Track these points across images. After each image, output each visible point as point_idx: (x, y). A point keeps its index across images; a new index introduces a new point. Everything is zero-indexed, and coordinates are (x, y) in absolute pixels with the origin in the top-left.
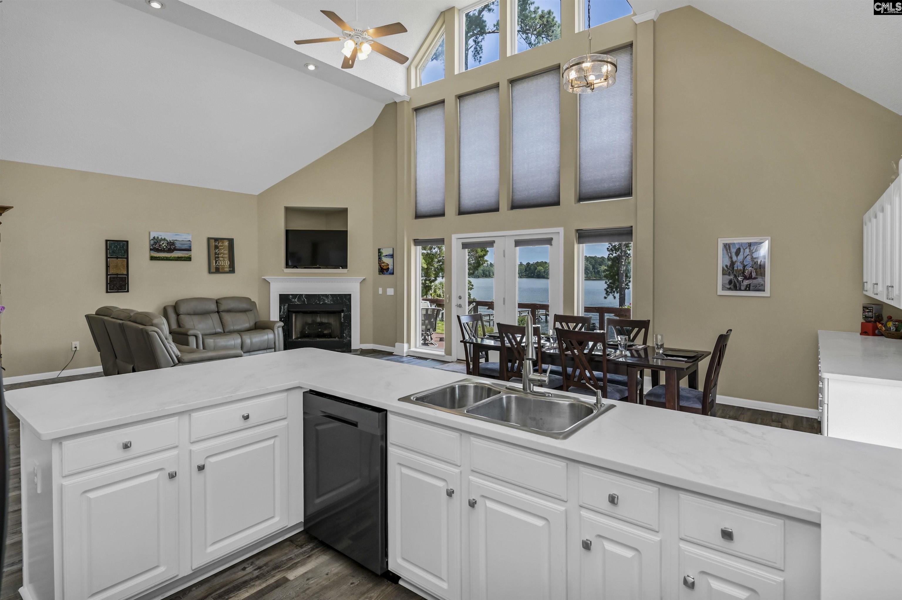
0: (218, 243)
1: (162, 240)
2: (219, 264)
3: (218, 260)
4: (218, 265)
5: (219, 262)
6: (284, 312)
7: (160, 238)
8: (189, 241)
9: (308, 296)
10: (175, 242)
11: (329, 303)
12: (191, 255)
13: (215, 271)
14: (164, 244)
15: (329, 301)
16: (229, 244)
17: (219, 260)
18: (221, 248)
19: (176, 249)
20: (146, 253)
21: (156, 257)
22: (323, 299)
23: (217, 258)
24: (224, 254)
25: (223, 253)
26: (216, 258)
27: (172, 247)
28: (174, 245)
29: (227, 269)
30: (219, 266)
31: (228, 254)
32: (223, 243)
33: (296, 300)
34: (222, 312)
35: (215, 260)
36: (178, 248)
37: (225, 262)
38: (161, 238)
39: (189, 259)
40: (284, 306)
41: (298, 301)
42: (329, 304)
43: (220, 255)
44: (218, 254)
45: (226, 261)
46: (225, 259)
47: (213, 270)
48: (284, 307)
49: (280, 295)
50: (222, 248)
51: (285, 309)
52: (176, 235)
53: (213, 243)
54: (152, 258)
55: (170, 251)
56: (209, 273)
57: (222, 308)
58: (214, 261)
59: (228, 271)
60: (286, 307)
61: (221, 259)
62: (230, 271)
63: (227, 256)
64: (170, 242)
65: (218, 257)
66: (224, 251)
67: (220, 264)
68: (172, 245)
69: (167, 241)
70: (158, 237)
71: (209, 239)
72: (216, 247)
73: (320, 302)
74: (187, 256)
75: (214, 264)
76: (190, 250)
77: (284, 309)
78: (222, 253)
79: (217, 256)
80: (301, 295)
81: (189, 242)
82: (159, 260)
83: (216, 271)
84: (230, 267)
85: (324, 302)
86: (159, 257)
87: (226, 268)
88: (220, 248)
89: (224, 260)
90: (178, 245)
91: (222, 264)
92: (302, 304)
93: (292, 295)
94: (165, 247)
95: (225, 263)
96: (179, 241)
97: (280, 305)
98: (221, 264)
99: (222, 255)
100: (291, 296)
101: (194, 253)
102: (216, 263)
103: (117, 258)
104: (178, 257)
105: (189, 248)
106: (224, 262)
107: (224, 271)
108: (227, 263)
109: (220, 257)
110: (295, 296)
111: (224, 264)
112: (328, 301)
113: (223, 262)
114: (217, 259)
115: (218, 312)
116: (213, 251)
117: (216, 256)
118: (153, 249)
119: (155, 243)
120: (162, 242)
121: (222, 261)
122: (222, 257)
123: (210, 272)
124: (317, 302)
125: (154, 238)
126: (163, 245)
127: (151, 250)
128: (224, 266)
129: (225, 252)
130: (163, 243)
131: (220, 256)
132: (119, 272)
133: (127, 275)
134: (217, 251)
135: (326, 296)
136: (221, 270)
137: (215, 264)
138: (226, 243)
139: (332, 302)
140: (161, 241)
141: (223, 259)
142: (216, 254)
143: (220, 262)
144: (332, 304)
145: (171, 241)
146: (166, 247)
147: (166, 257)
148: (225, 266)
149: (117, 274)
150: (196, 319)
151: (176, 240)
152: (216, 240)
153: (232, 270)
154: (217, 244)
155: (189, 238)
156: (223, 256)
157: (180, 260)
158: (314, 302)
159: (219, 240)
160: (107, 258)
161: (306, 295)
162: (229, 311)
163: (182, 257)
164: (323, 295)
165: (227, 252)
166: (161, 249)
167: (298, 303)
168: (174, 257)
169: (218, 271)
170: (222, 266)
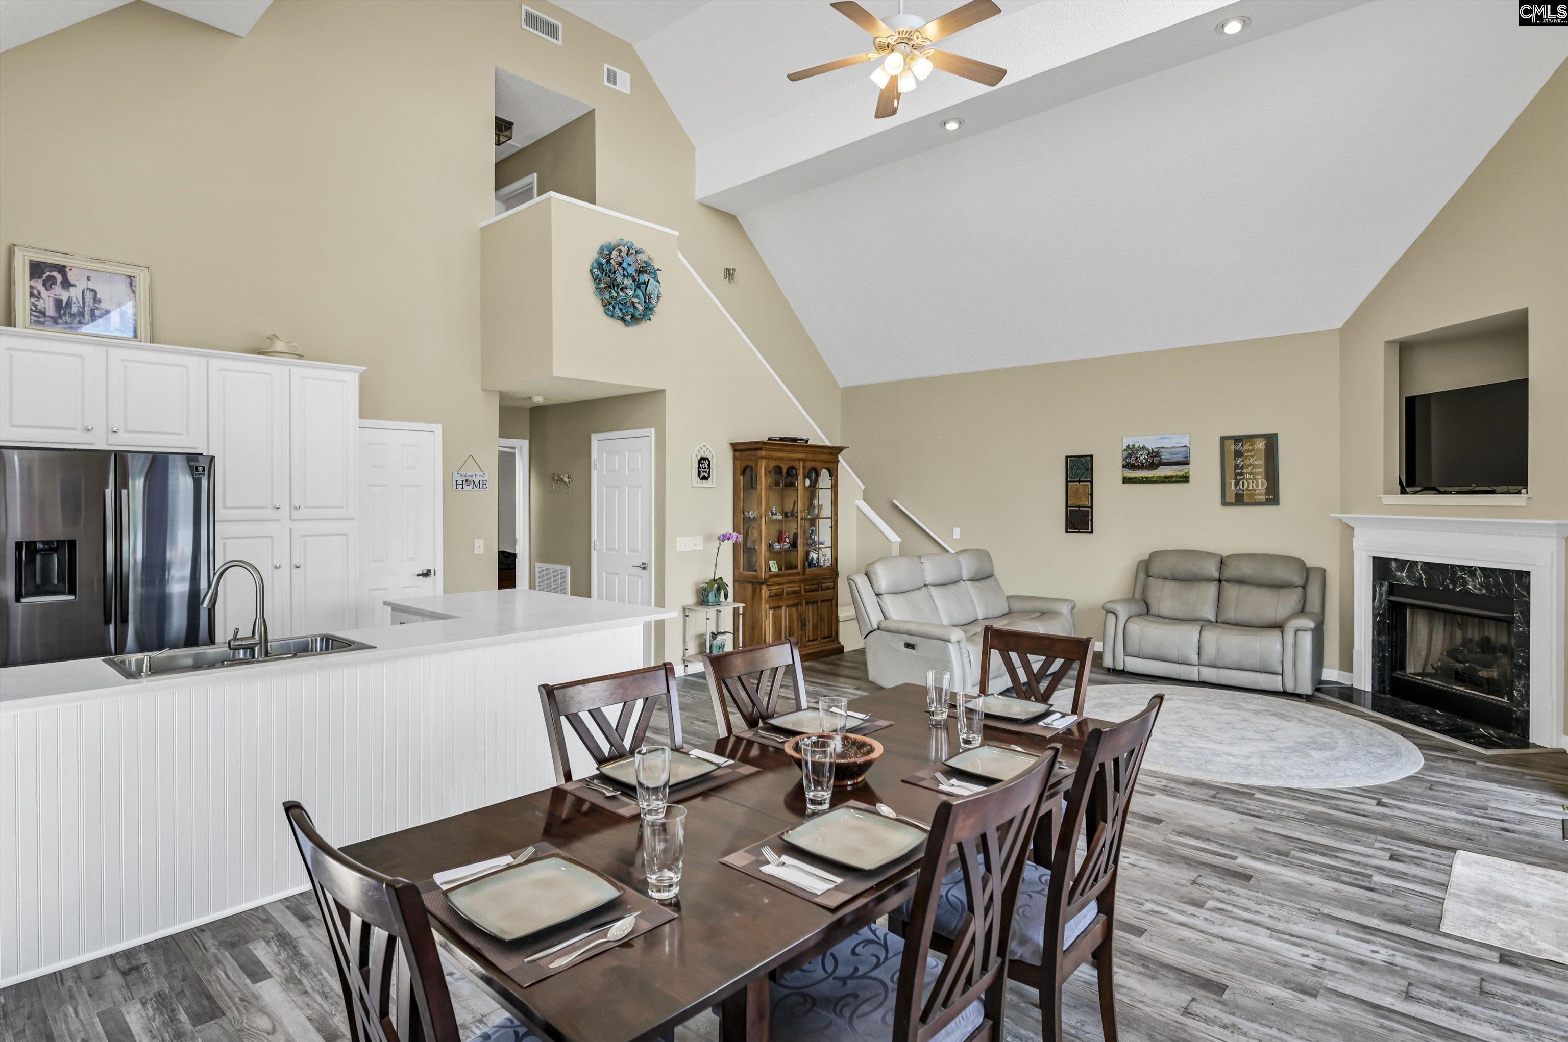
0: (1242, 445)
1: (1140, 448)
2: (1243, 487)
3: (1240, 480)
4: (1240, 489)
5: (1243, 483)
6: (1380, 602)
7: (1136, 446)
8: (1185, 446)
9: (1428, 566)
10: (1161, 450)
11: (1478, 591)
12: (1188, 472)
13: (1233, 501)
14: (1143, 456)
15: (1478, 586)
16: (1267, 445)
17: (1243, 479)
18: (1249, 454)
19: (1161, 464)
20: (1119, 472)
21: (1131, 479)
22: (1464, 579)
23: (1239, 475)
24: (1254, 466)
25: (1252, 465)
26: (1236, 475)
27: (1156, 460)
28: (1160, 456)
29: (1262, 498)
30: (1243, 491)
31: (1263, 466)
32: (1252, 444)
33: (1404, 575)
34: (1226, 581)
35: (1236, 478)
36: (1166, 461)
37: (1258, 483)
38: (1139, 447)
39: (1185, 479)
40: (1381, 585)
41: (1408, 577)
42: (1477, 594)
43: (1247, 468)
44: (1242, 468)
45: (1260, 481)
46: (1257, 477)
47: (1231, 498)
48: (1380, 589)
49: (1374, 558)
50: (1252, 454)
52: (1162, 438)
53: (1231, 447)
54: (1126, 480)
55: (1153, 466)
56: (1223, 505)
57: (1227, 574)
58: (1233, 482)
59: (1264, 501)
60: (1384, 589)
61: (1248, 476)
62: (1267, 500)
63: (1261, 470)
64: (1153, 452)
65: (1242, 474)
66: (1255, 460)
67: (1246, 487)
68: (1156, 456)
69: (1148, 450)
70: (1133, 445)
71: (1223, 439)
72: (1238, 454)
73: (1455, 585)
74: (1180, 474)
75: (1233, 488)
76: (1186, 463)
77: (1381, 595)
78: (1250, 465)
79: (1239, 471)
80: (1414, 563)
81: (1184, 449)
82: (1135, 482)
83: (1236, 501)
84: (1267, 493)
85: (1464, 586)
86: (1135, 478)
87: (1261, 494)
88: (1246, 454)
89: (1254, 478)
90: (1165, 457)
91: (1250, 488)
92: (1415, 586)
93: (1396, 560)
94: (1144, 461)
95: (1257, 485)
96: (1167, 448)
97: (1373, 582)
98: (1248, 486)
99: (1250, 468)
100: (1394, 564)
101: (1193, 469)
102: (1237, 484)
103: (1079, 482)
104: (1166, 477)
105: (1184, 459)
106: (1255, 482)
107: (1253, 501)
108: (1260, 485)
109: (1246, 473)
110: (1402, 563)
111: (1255, 488)
112: (1475, 587)
113: (1253, 482)
114: (1238, 478)
115: (1220, 581)
116: (1231, 462)
117: (1237, 471)
118: (1128, 466)
119: (1130, 456)
120: (1140, 453)
121: (1250, 481)
122: (1251, 473)
123: (1225, 503)
124: (1448, 585)
125: (1128, 447)
126: (1141, 458)
127: (1124, 466)
128: (1255, 490)
129: (1256, 462)
130: (1142, 455)
131: (1245, 471)
132: (1081, 504)
133: (1091, 507)
134: (1239, 461)
135: (1471, 571)
136: (1246, 500)
137: (1236, 487)
138: (1261, 445)
139: (1484, 591)
140: (1137, 451)
141: (1252, 477)
142: (1236, 467)
143: (1245, 482)
144: (1484, 595)
145: (1155, 450)
146: (1147, 460)
147: (1147, 478)
148: (1257, 491)
149: (1079, 507)
150: (1170, 587)
151: (1163, 448)
152: (1237, 439)
153: (1272, 497)
154: (1239, 447)
155: (1185, 441)
156: (1253, 471)
157: (1169, 482)
158: (1442, 584)
159: (1244, 440)
160: (1067, 482)
161: (1425, 563)
162: (1241, 582)
163: (1172, 477)
164: (1463, 568)
165: (1261, 462)
166: (1139, 465)
167: (1408, 583)
168: (1159, 477)
169: (1240, 500)
170: (1251, 490)
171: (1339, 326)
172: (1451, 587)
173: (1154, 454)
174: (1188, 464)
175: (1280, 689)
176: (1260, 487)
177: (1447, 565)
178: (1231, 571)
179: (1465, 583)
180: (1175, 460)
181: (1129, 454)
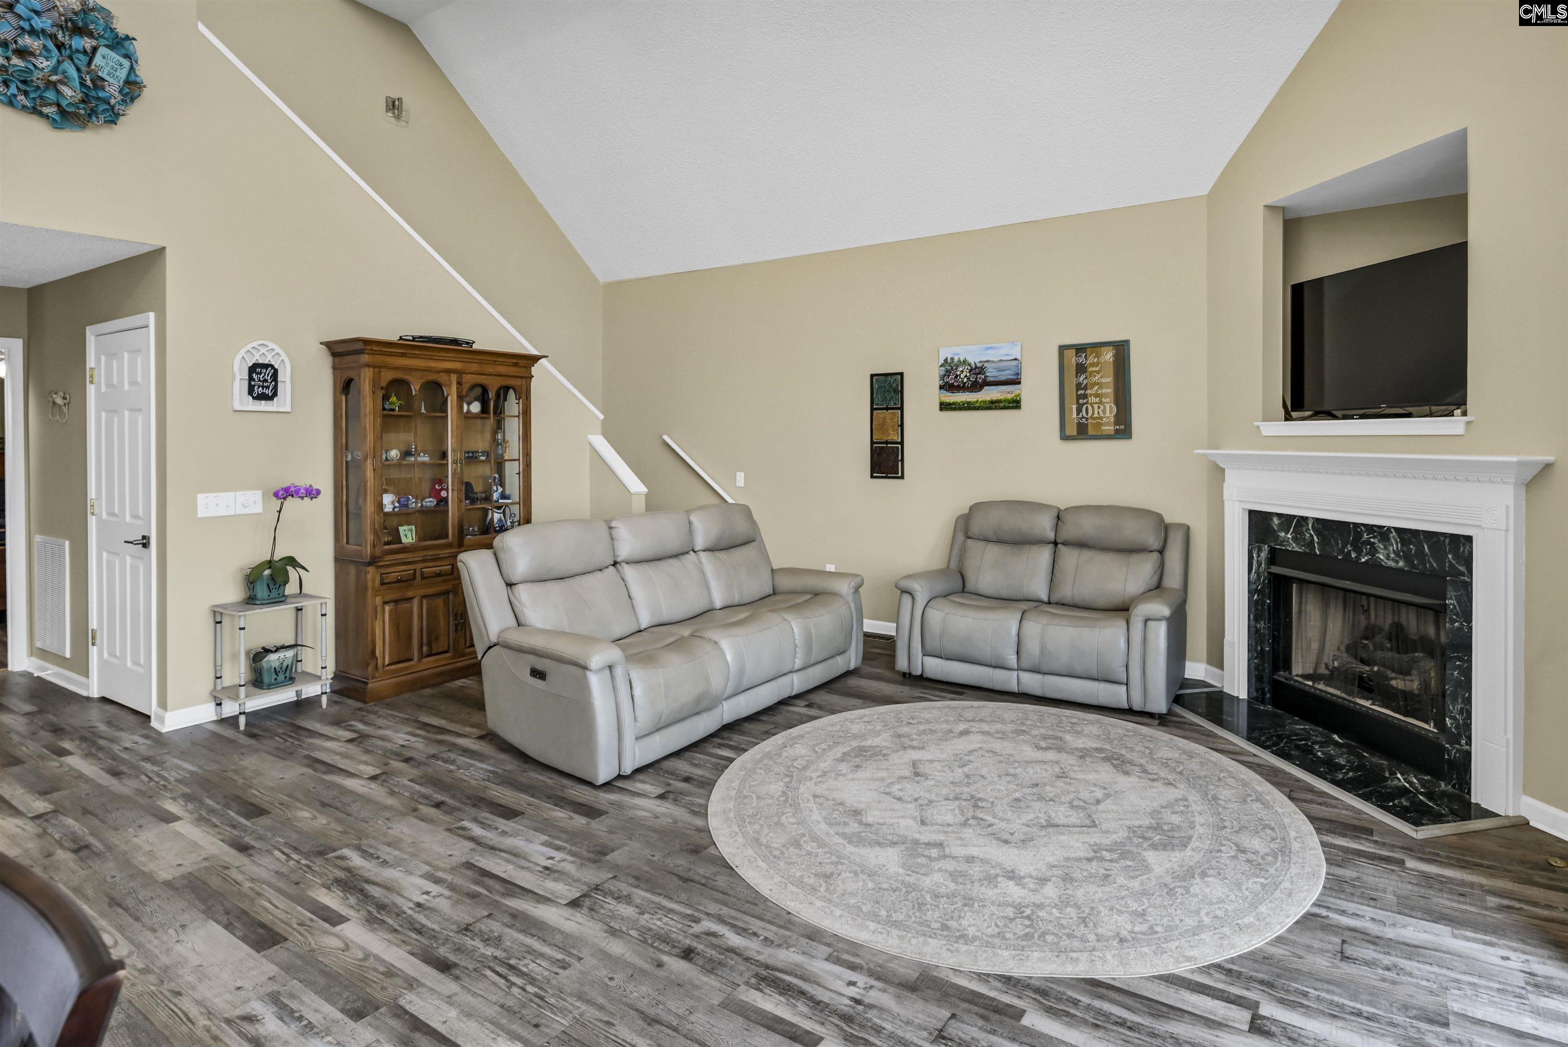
0: (1086, 357)
1: (960, 363)
2: (1087, 414)
3: (1084, 404)
4: (1083, 417)
5: (1087, 409)
6: (1258, 573)
7: (956, 360)
8: (1016, 359)
9: (1323, 526)
10: (986, 365)
11: (1391, 564)
12: (1019, 395)
13: (1075, 433)
14: (964, 373)
15: (1392, 555)
16: (1116, 356)
17: (1087, 403)
18: (1094, 369)
19: (987, 383)
20: (935, 396)
21: (949, 404)
22: (1372, 544)
23: (1081, 397)
24: (1101, 385)
25: (1098, 384)
26: (1079, 397)
27: (980, 378)
28: (984, 373)
29: (1109, 429)
30: (1087, 419)
31: (1112, 385)
32: (1098, 356)
33: (1289, 536)
34: (1063, 544)
35: (1078, 403)
36: (992, 379)
37: (1105, 407)
38: (959, 361)
39: (1015, 404)
40: (1260, 550)
41: (1295, 539)
42: (1390, 568)
43: (1092, 388)
44: (1085, 388)
45: (1108, 406)
46: (1104, 400)
47: (1072, 430)
48: (1258, 556)
49: (1251, 512)
50: (1098, 369)
51: (1261, 564)
52: (988, 349)
53: (1072, 359)
54: (945, 407)
55: (976, 386)
56: (1062, 439)
57: (1064, 535)
58: (1074, 407)
59: (1113, 433)
60: (1263, 555)
61: (1092, 399)
62: (1117, 432)
63: (1109, 391)
64: (976, 368)
65: (1085, 396)
66: (1101, 377)
67: (1090, 414)
68: (980, 373)
69: (969, 365)
70: (952, 359)
71: (1062, 349)
72: (1081, 369)
73: (1359, 553)
74: (1010, 396)
75: (1075, 415)
76: (1016, 382)
77: (1259, 564)
78: (1095, 384)
79: (1082, 392)
80: (1304, 519)
81: (1015, 363)
82: (955, 409)
83: (1078, 433)
84: (1117, 423)
85: (1373, 555)
86: (954, 404)
87: (1108, 424)
88: (1091, 369)
89: (1101, 402)
91: (1096, 415)
92: (1304, 553)
93: (1280, 516)
94: (965, 380)
95: (1104, 411)
96: (993, 362)
97: (1249, 545)
98: (1093, 414)
99: (1096, 388)
100: (1276, 521)
101: (1025, 391)
102: (1079, 411)
103: (887, 409)
104: (992, 402)
105: (1014, 377)
106: (1102, 407)
107: (1099, 434)
108: (1109, 411)
109: (1091, 395)
110: (1287, 520)
111: (1101, 415)
112: (1388, 557)
113: (1099, 408)
114: (1081, 401)
115: (1056, 544)
116: (1071, 380)
117: (1079, 392)
118: (946, 387)
119: (948, 373)
120: (961, 369)
121: (1096, 406)
122: (1097, 395)
123: (1064, 437)
124: (1349, 553)
125: (946, 360)
126: (962, 376)
127: (941, 387)
128: (1101, 418)
129: (1103, 380)
130: (962, 372)
131: (1089, 392)
132: (890, 438)
133: (902, 443)
134: (1081, 379)
135: (1382, 532)
136: (1091, 432)
137: (1078, 414)
138: (1108, 356)
139: (1401, 564)
140: (957, 366)
141: (1097, 400)
142: (1079, 386)
143: (1090, 407)
144: (1401, 570)
145: (978, 365)
146: (968, 379)
147: (968, 403)
148: (1105, 419)
149: (887, 442)
150: (993, 552)
152: (1080, 349)
153: (1123, 431)
154: (1081, 360)
155: (1016, 353)
156: (1100, 392)
157: (996, 408)
158: (1341, 551)
159: (1088, 350)
160: (872, 410)
161: (1317, 520)
162: (1082, 545)
163: (999, 401)
164: (1370, 528)
165: (1109, 380)
166: (959, 386)
167: (1294, 547)
168: (984, 402)
169: (1083, 432)
170: (1097, 418)
171: (1206, 192)
172: (1353, 555)
173: (978, 370)
174: (1019, 383)
175: (1125, 705)
176: (1108, 414)
177: (1348, 523)
178: (1069, 531)
179: (1373, 551)
180: (1003, 378)
181: (947, 371)
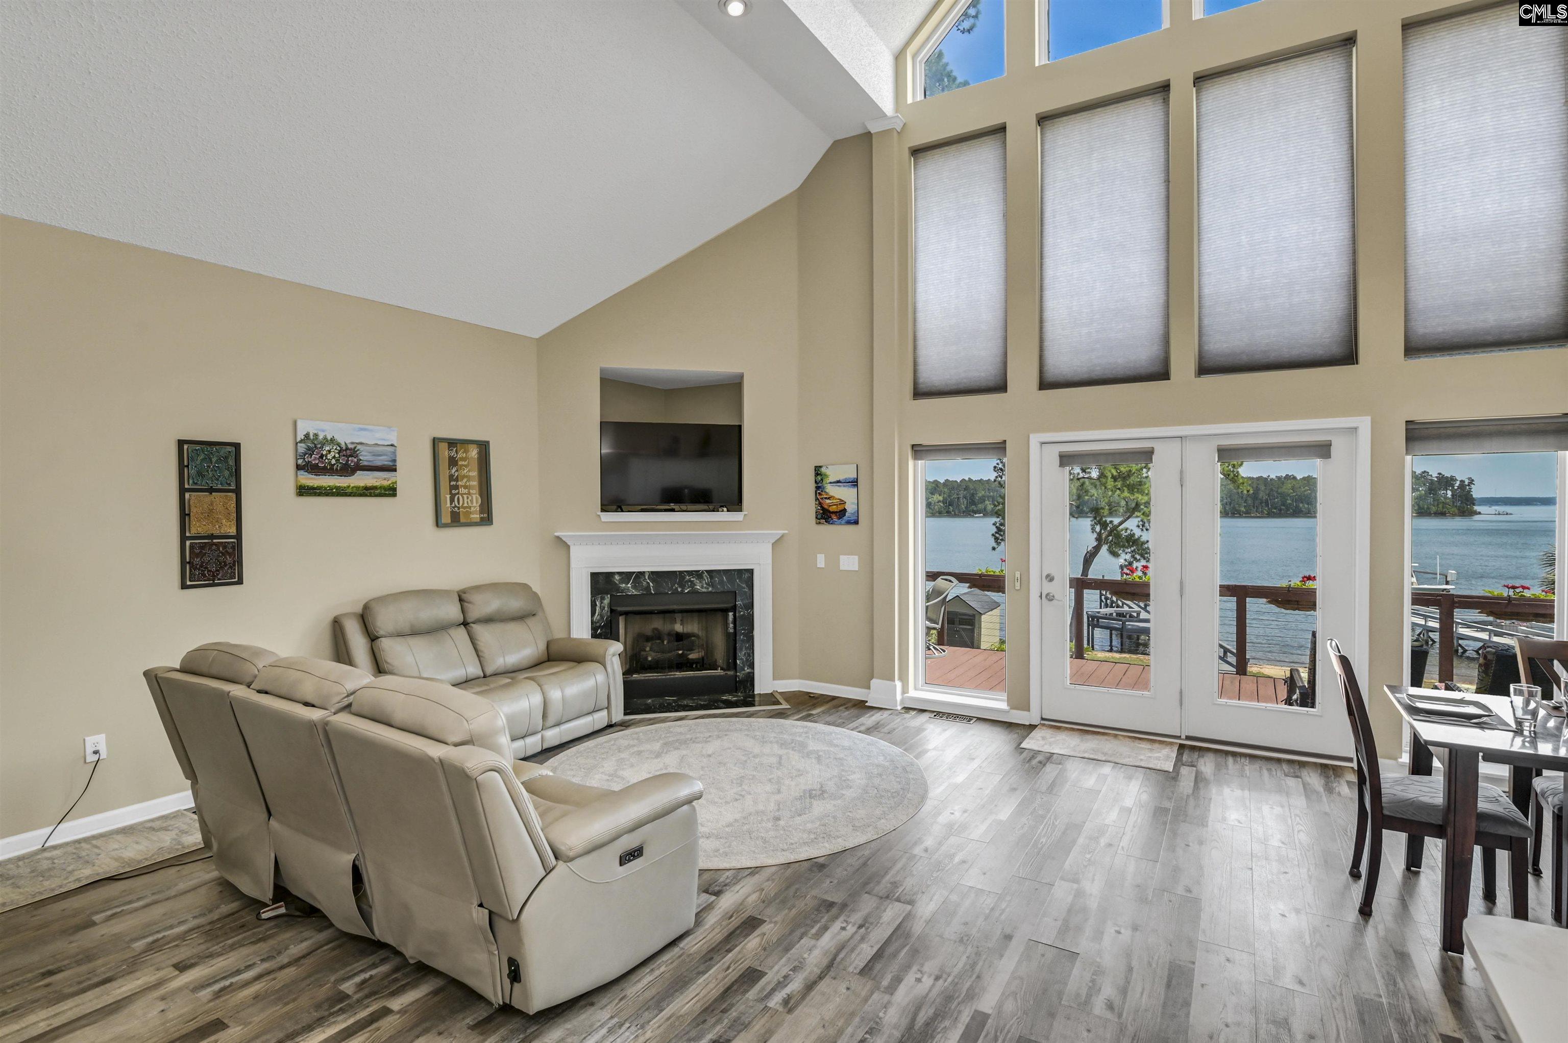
0: (456, 450)
1: (326, 441)
2: (459, 504)
3: (456, 494)
4: (456, 506)
5: (458, 498)
7: (321, 437)
8: (392, 445)
10: (359, 447)
12: (396, 483)
13: (449, 521)
14: (332, 454)
16: (479, 453)
17: (458, 493)
18: (463, 463)
19: (359, 467)
20: (290, 477)
21: (314, 488)
24: (469, 478)
25: (466, 476)
26: (452, 488)
27: (352, 461)
28: (357, 456)
29: (476, 517)
30: (459, 508)
31: (477, 478)
32: (466, 451)
35: (451, 493)
36: (366, 463)
38: (325, 438)
39: (391, 491)
43: (461, 480)
44: (457, 480)
45: (474, 497)
46: (471, 491)
47: (446, 518)
50: (466, 463)
52: (361, 429)
53: (444, 452)
54: (303, 490)
55: (347, 470)
56: (437, 525)
58: (448, 496)
59: (479, 520)
61: (462, 490)
62: (482, 519)
63: (475, 483)
64: (347, 449)
65: (457, 487)
66: (469, 471)
67: (461, 504)
68: (351, 456)
69: (339, 445)
70: (316, 435)
71: (435, 442)
72: (453, 462)
74: (386, 483)
75: (448, 505)
76: (392, 469)
78: (464, 477)
79: (454, 483)
81: (391, 449)
82: (321, 495)
83: (452, 521)
84: (481, 512)
86: (320, 488)
87: (475, 513)
88: (460, 463)
89: (469, 493)
90: (365, 457)
91: (466, 505)
94: (333, 462)
95: (472, 501)
96: (367, 445)
98: (463, 503)
99: (465, 480)
101: (400, 478)
102: (452, 501)
103: (213, 490)
104: (366, 488)
105: (391, 464)
106: (470, 498)
107: (469, 521)
108: (473, 501)
109: (462, 486)
111: (470, 504)
113: (468, 498)
114: (453, 492)
116: (444, 472)
117: (452, 484)
118: (304, 467)
119: (310, 451)
120: (328, 448)
121: (465, 496)
122: (465, 487)
123: (438, 524)
125: (307, 436)
126: (328, 456)
127: (298, 468)
128: (470, 507)
129: (471, 474)
130: (329, 451)
131: (460, 483)
132: (220, 531)
133: (239, 536)
134: (453, 471)
136: (462, 520)
137: (451, 504)
138: (474, 452)
140: (323, 445)
141: (466, 491)
142: (451, 477)
143: (460, 497)
145: (350, 446)
146: (337, 460)
147: (337, 488)
148: (472, 508)
149: (210, 537)
151: (361, 443)
152: (452, 443)
153: (487, 518)
154: (453, 453)
155: (392, 438)
156: (468, 484)
157: (371, 496)
159: (458, 445)
160: (182, 491)
163: (375, 488)
165: (474, 474)
166: (325, 468)
168: (358, 488)
169: (456, 520)
170: (466, 507)
173: (349, 452)
174: (395, 470)
176: (475, 504)
180: (379, 463)
181: (309, 449)
